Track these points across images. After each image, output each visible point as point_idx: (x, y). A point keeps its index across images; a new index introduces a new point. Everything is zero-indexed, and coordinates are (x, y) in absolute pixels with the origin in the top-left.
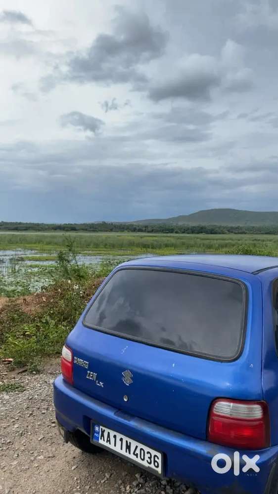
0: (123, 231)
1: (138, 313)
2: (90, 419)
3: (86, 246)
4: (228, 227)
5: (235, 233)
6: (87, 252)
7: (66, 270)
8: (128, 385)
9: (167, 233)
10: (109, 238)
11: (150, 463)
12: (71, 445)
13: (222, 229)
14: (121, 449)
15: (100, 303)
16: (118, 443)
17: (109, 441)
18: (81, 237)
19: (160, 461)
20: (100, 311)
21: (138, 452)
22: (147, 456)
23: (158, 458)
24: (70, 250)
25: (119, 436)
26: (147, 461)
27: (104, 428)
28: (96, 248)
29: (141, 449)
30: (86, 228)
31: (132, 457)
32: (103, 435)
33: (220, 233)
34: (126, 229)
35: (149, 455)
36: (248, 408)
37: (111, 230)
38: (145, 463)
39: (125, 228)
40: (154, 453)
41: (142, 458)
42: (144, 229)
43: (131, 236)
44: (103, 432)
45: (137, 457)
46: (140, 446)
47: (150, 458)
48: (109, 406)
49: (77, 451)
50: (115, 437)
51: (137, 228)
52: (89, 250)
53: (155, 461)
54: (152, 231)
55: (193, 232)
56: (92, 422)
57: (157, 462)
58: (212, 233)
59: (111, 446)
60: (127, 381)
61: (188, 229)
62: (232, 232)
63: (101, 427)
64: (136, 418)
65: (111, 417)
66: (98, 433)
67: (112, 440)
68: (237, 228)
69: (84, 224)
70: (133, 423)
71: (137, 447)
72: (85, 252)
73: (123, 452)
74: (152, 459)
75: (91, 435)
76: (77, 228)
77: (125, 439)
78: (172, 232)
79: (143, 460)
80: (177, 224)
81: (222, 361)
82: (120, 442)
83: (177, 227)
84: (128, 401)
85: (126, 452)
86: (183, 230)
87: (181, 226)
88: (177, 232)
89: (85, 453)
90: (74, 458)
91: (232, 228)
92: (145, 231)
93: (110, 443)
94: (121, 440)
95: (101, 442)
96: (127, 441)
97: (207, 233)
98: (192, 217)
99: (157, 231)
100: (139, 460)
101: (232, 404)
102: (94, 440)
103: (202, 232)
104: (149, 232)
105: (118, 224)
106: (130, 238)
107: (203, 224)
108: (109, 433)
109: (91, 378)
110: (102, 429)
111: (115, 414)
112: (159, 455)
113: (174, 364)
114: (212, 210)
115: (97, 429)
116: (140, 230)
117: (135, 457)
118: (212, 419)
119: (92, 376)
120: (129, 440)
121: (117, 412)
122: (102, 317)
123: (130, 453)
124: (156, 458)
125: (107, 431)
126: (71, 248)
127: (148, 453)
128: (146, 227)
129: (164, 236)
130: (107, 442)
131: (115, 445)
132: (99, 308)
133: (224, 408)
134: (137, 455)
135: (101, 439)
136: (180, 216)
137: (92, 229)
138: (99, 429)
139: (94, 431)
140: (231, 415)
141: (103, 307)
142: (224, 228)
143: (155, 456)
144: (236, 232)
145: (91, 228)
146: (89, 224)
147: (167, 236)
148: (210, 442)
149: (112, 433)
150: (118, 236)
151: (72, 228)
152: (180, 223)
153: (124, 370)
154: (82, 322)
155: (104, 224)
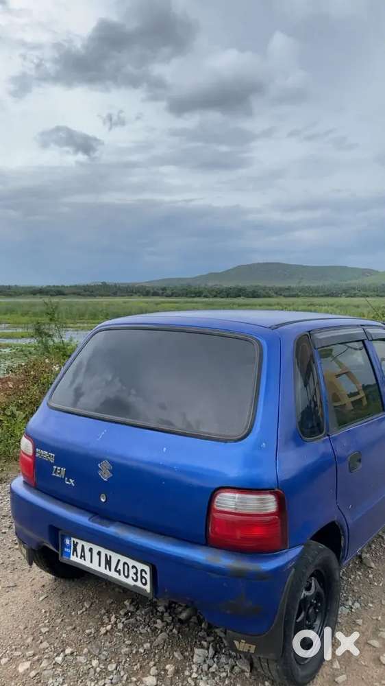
0: (131, 295)
1: (133, 391)
2: (59, 530)
3: (80, 317)
4: (276, 288)
5: (284, 296)
6: (82, 325)
7: (46, 348)
8: (105, 480)
9: (194, 297)
10: (112, 305)
11: (136, 580)
12: (40, 570)
13: (267, 291)
14: (100, 565)
15: (76, 375)
16: (96, 557)
17: (83, 556)
18: (71, 305)
19: (148, 577)
20: (75, 386)
21: (120, 567)
22: (132, 571)
23: (146, 573)
24: (51, 320)
25: (96, 549)
26: (133, 578)
27: (76, 540)
28: (95, 319)
29: (125, 563)
30: (79, 291)
31: (113, 574)
32: (75, 550)
33: (265, 297)
34: (136, 293)
35: (134, 570)
36: (259, 500)
37: (115, 294)
38: (130, 581)
39: (134, 291)
40: (140, 566)
41: (126, 574)
42: (160, 292)
43: (143, 302)
44: (75, 545)
45: (120, 574)
46: (124, 559)
47: (136, 574)
48: (83, 511)
49: (48, 577)
50: (91, 550)
51: (152, 291)
52: (83, 323)
53: (142, 577)
54: (171, 296)
55: (228, 296)
56: (60, 533)
57: (144, 578)
58: (254, 297)
59: (86, 563)
60: (105, 475)
61: (222, 291)
62: (281, 295)
63: (73, 539)
64: (118, 523)
65: (85, 525)
66: (70, 547)
67: (88, 554)
68: (287, 289)
69: (76, 286)
70: (113, 530)
71: (119, 561)
72: (78, 325)
73: (102, 570)
74: (139, 575)
75: (60, 550)
76: (66, 292)
77: (104, 551)
78: (199, 296)
79: (127, 577)
80: (206, 285)
81: (226, 441)
82: (98, 557)
83: (206, 289)
84: (106, 501)
85: (106, 568)
86: (214, 293)
87: (211, 287)
88: (206, 296)
89: (59, 580)
90: (44, 586)
91: (281, 289)
92: (162, 295)
93: (85, 560)
94: (99, 553)
95: (74, 559)
96: (106, 555)
97: (247, 296)
98: (227, 274)
99: (178, 295)
100: (122, 578)
101: (237, 495)
102: (64, 557)
103: (239, 296)
104: (167, 296)
105: (124, 286)
106: (142, 305)
107: (241, 284)
108: (83, 546)
109: (58, 475)
110: (74, 542)
111: (89, 519)
112: (147, 568)
113: (165, 449)
114: (254, 265)
115: (67, 542)
116: (155, 294)
117: (118, 574)
118: (213, 516)
119: (60, 472)
120: (110, 553)
121: (92, 517)
122: (78, 394)
123: (110, 570)
124: (143, 573)
125: (81, 543)
126: (53, 317)
127: (133, 567)
128: (164, 289)
129: (187, 302)
130: (81, 558)
131: (91, 562)
132: (72, 382)
133: (228, 502)
134: (119, 572)
135: (73, 555)
136: (211, 273)
137: (88, 293)
138: (70, 542)
139: (64, 545)
140: (236, 509)
141: (79, 380)
142: (270, 289)
143: (142, 570)
144: (286, 294)
145: (85, 291)
146: (84, 286)
147: (192, 302)
148: (212, 547)
149: (87, 546)
150: (125, 302)
151: (59, 292)
152: (210, 284)
153: (100, 460)
154: (48, 404)
155: (105, 285)
